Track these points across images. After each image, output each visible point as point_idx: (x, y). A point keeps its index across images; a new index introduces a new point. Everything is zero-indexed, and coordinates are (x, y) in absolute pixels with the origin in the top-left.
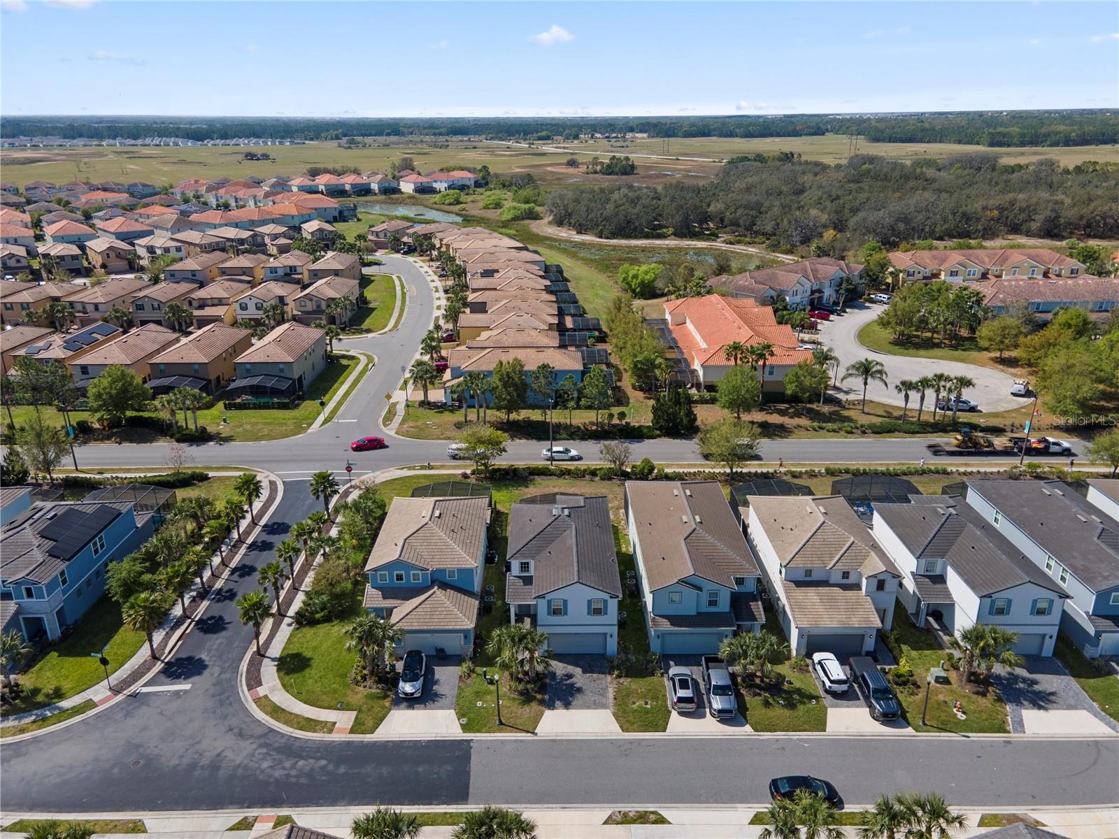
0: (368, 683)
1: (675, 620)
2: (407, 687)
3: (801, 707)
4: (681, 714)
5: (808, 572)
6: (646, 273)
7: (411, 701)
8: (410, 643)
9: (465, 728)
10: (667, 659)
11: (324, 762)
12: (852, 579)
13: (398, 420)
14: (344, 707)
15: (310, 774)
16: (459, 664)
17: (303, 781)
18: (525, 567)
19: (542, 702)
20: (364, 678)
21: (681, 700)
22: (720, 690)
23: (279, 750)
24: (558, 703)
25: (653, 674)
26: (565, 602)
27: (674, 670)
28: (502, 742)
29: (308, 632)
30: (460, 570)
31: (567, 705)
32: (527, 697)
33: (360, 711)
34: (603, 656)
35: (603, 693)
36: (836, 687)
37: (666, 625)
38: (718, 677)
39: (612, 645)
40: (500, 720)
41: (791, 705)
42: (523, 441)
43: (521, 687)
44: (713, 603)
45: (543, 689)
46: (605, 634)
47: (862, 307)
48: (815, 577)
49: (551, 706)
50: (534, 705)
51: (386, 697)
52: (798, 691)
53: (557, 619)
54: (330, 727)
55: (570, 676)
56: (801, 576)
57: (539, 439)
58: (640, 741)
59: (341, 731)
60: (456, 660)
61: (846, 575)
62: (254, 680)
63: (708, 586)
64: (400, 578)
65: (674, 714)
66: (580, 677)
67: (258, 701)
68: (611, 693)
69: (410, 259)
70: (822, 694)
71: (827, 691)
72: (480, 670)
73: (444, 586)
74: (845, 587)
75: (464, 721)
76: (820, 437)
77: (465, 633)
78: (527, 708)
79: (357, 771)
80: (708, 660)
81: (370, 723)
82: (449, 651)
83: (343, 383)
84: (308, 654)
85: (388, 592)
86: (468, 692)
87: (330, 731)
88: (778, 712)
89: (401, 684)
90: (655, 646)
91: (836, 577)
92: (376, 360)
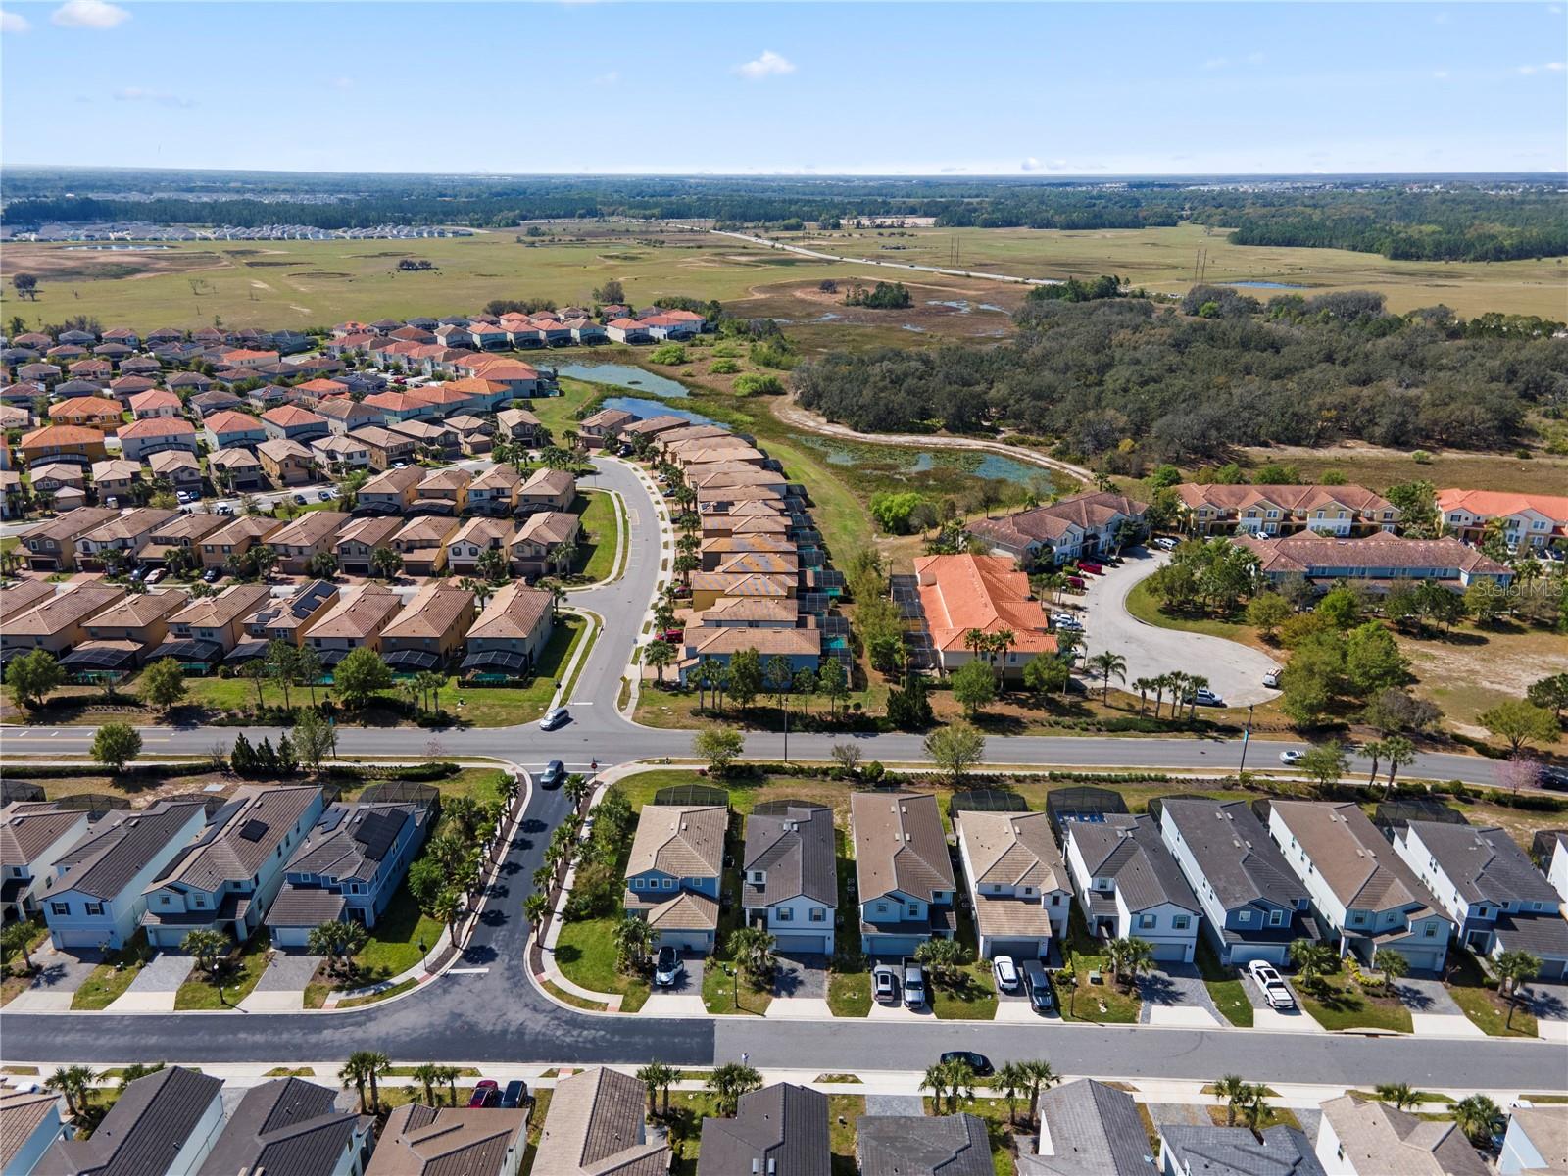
0: (631, 972)
1: (881, 926)
2: (663, 977)
3: (978, 1001)
4: (881, 1003)
5: (998, 887)
6: (901, 505)
7: (666, 988)
8: (665, 940)
9: (710, 1010)
10: (872, 959)
11: (602, 1033)
12: (1034, 895)
13: (633, 703)
14: (616, 991)
15: (593, 1041)
16: (703, 958)
17: (589, 1045)
18: (758, 877)
19: (770, 992)
20: (627, 968)
21: (881, 993)
22: (913, 986)
23: (567, 1023)
24: (783, 993)
25: (861, 971)
26: (791, 910)
27: (880, 968)
28: (739, 1022)
29: (575, 927)
30: (705, 880)
31: (791, 994)
32: (758, 988)
33: (626, 995)
34: (822, 954)
35: (820, 985)
36: (1007, 985)
37: (874, 931)
38: (913, 975)
39: (830, 947)
40: (737, 1004)
41: (970, 999)
42: (759, 732)
43: (754, 979)
44: (914, 913)
45: (771, 981)
46: (824, 937)
47: (1144, 555)
48: (1003, 891)
49: (777, 994)
50: (764, 993)
51: (645, 984)
52: (978, 988)
53: (785, 924)
54: (604, 1007)
55: (794, 971)
56: (991, 891)
57: (774, 730)
58: (846, 1024)
59: (613, 1009)
60: (700, 955)
61: (1029, 891)
62: (538, 968)
63: (909, 899)
64: (653, 884)
65: (876, 1003)
66: (802, 972)
67: (543, 984)
68: (826, 986)
69: (630, 464)
70: (997, 990)
71: (1002, 989)
72: (720, 964)
73: (691, 892)
74: (1028, 901)
75: (709, 1004)
76: (1055, 734)
77: (709, 932)
78: (758, 996)
79: (628, 1040)
80: (907, 961)
81: (634, 1004)
82: (695, 947)
83: (572, 654)
84: (578, 946)
85: (644, 896)
86: (711, 981)
87: (604, 1009)
88: (959, 1004)
89: (658, 974)
90: (866, 947)
91: (1020, 893)
92: (604, 622)
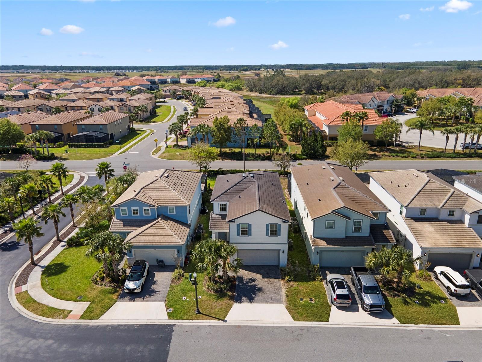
0: (104, 283)
1: (329, 241)
2: (130, 285)
3: (434, 305)
4: (340, 308)
5: (423, 211)
6: (293, 100)
7: (133, 295)
8: (138, 255)
9: (171, 316)
10: (323, 270)
11: (51, 342)
12: (456, 216)
14: (80, 299)
16: (172, 271)
18: (223, 207)
19: (232, 298)
20: (102, 279)
21: (339, 297)
22: (370, 290)
23: (19, 331)
24: (244, 298)
25: (314, 280)
26: (250, 225)
27: (330, 276)
28: (198, 327)
29: (74, 250)
30: (178, 208)
31: (251, 300)
32: (220, 294)
33: (93, 302)
34: (277, 267)
35: (278, 292)
37: (323, 244)
38: (366, 280)
39: (284, 259)
40: (198, 310)
41: (425, 304)
42: (229, 161)
43: (216, 286)
44: (357, 229)
45: (233, 288)
46: (279, 251)
47: (403, 114)
48: (428, 215)
49: (238, 300)
50: (226, 300)
51: (116, 292)
53: (244, 239)
54: (66, 314)
55: (253, 280)
56: (417, 215)
57: (238, 160)
58: (309, 329)
59: (74, 317)
60: (170, 268)
61: (451, 213)
62: (23, 280)
63: (355, 216)
64: (135, 212)
65: (334, 308)
66: (260, 280)
67: (19, 296)
68: (284, 292)
69: (180, 101)
70: (448, 296)
71: (452, 294)
72: (187, 275)
73: (166, 218)
74: (451, 222)
75: (171, 310)
77: (178, 248)
78: (220, 302)
79: (75, 349)
80: (356, 269)
81: (98, 311)
82: (167, 263)
84: (67, 263)
85: (127, 222)
86: (177, 289)
87: (65, 317)
88: (415, 309)
89: (127, 282)
90: (315, 260)
91: (444, 215)
92: (155, 131)
